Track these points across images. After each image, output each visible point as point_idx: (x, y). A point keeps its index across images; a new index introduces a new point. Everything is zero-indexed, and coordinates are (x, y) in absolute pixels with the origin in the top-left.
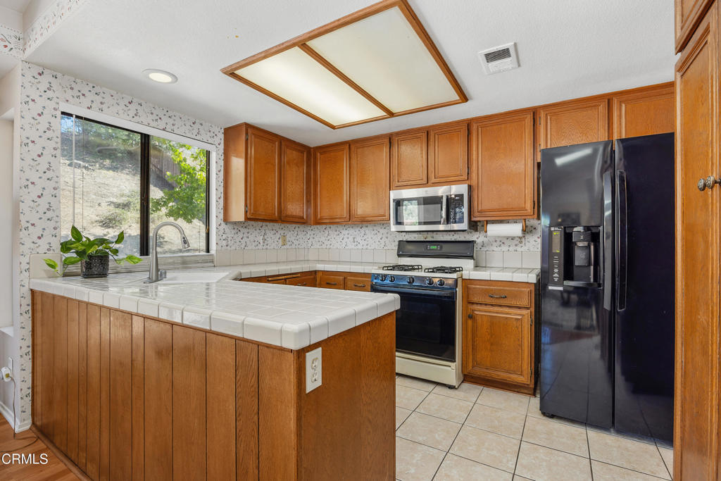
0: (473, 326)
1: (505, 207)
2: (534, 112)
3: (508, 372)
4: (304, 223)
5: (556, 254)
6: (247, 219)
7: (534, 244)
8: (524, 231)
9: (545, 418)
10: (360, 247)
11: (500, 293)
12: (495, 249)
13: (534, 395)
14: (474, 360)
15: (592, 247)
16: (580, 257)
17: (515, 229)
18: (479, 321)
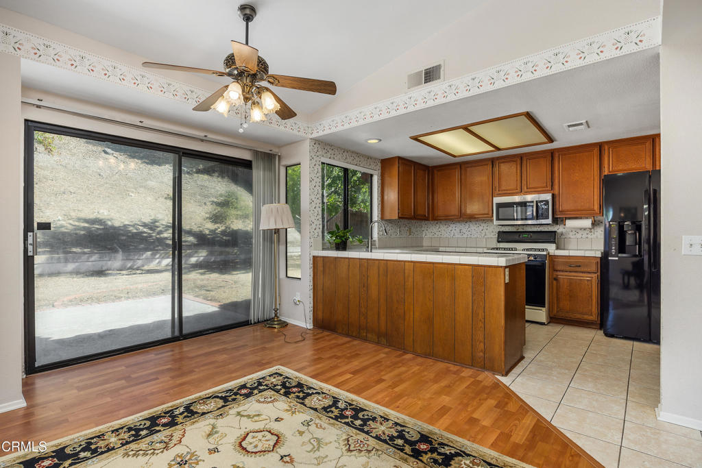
0: (557, 286)
1: (579, 208)
2: (600, 146)
3: (582, 314)
4: (425, 220)
5: (614, 238)
6: (399, 218)
7: (600, 233)
8: (593, 224)
9: (607, 338)
10: (465, 236)
11: (577, 264)
12: (572, 237)
13: (601, 329)
14: (558, 307)
15: (638, 234)
16: (629, 240)
17: (587, 223)
18: (561, 281)
